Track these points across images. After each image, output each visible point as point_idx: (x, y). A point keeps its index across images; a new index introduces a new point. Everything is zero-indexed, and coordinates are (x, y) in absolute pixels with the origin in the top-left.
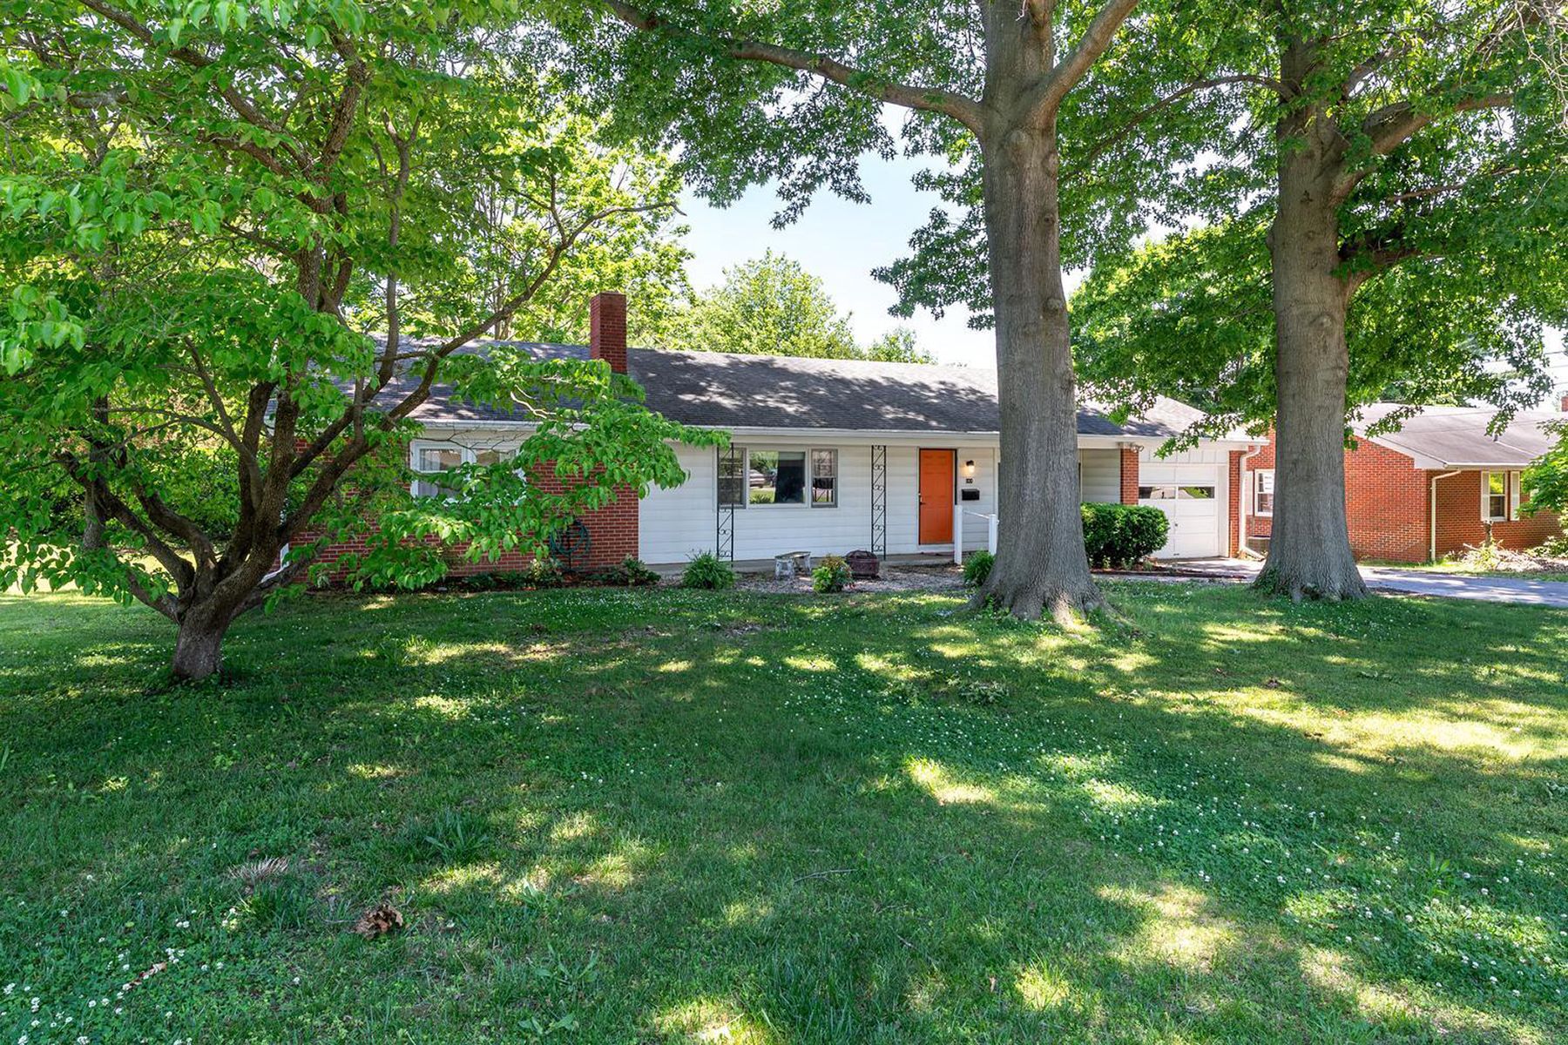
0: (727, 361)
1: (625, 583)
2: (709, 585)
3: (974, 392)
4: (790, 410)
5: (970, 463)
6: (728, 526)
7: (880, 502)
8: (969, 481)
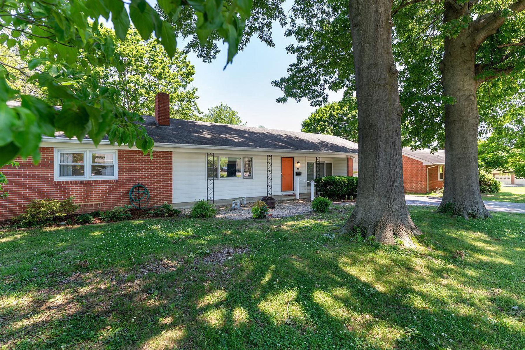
0: (211, 124)
1: (163, 215)
2: (203, 216)
3: (298, 138)
4: (236, 140)
5: (298, 162)
6: (211, 187)
7: (270, 176)
8: (298, 169)
